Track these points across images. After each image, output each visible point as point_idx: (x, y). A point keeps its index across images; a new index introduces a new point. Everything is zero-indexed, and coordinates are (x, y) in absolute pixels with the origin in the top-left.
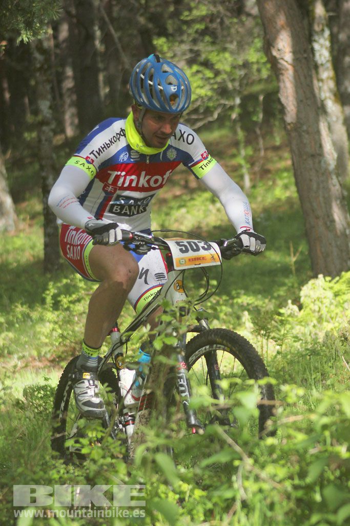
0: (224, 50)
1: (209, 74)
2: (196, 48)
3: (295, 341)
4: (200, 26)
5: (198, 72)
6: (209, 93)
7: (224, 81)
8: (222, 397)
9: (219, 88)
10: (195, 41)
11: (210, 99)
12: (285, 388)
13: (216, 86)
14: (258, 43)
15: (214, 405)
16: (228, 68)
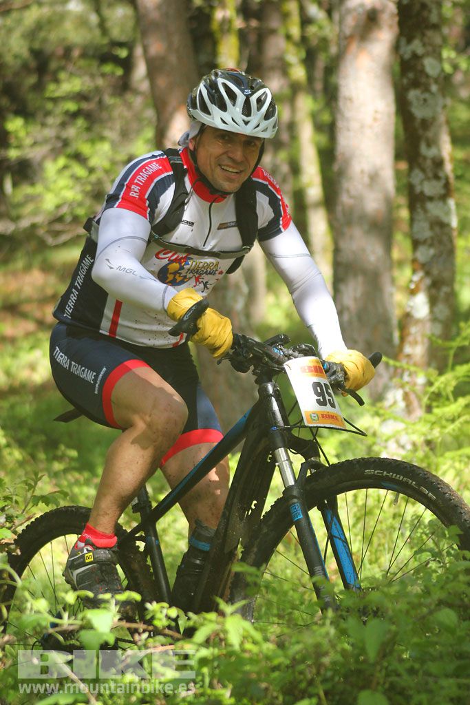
0: (102, 138)
1: (80, 171)
2: (65, 134)
3: (178, 539)
4: (71, 106)
5: (65, 167)
6: (79, 197)
7: (99, 182)
8: (66, 615)
9: (93, 191)
10: (63, 125)
11: (80, 204)
12: (152, 607)
13: (89, 188)
14: (149, 133)
15: (54, 625)
16: (106, 164)
